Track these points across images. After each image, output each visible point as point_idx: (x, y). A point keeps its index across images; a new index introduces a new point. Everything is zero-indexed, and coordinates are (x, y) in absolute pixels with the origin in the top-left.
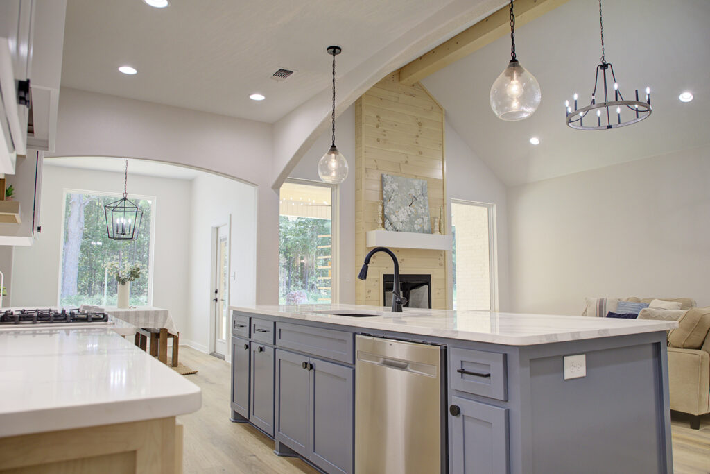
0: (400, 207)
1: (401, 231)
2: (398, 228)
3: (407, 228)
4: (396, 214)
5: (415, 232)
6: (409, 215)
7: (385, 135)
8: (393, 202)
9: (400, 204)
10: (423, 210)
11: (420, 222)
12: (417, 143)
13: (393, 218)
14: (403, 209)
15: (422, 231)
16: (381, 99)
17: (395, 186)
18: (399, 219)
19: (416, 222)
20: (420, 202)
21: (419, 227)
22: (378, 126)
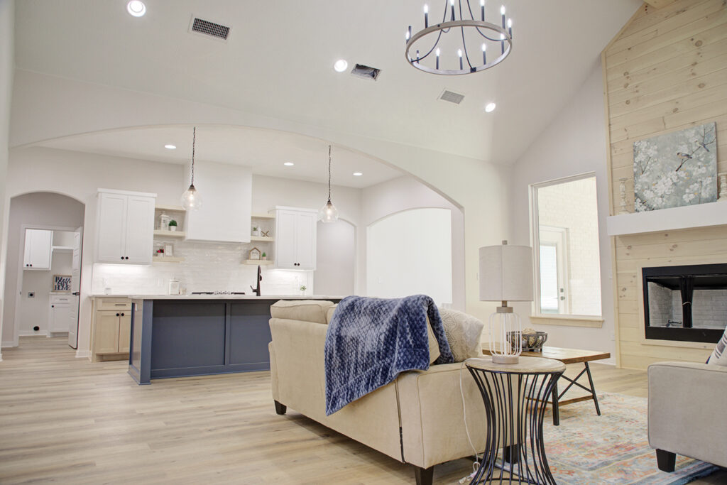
0: (659, 177)
1: (657, 209)
2: (654, 206)
3: (670, 203)
4: (653, 187)
5: (683, 204)
6: (674, 184)
7: (637, 91)
8: (648, 173)
9: (659, 174)
10: (703, 170)
11: (696, 189)
12: (694, 74)
13: (648, 195)
14: (664, 178)
15: (699, 200)
16: (629, 49)
17: (652, 152)
18: (656, 194)
19: (687, 191)
20: (698, 159)
21: (692, 196)
22: (626, 86)
